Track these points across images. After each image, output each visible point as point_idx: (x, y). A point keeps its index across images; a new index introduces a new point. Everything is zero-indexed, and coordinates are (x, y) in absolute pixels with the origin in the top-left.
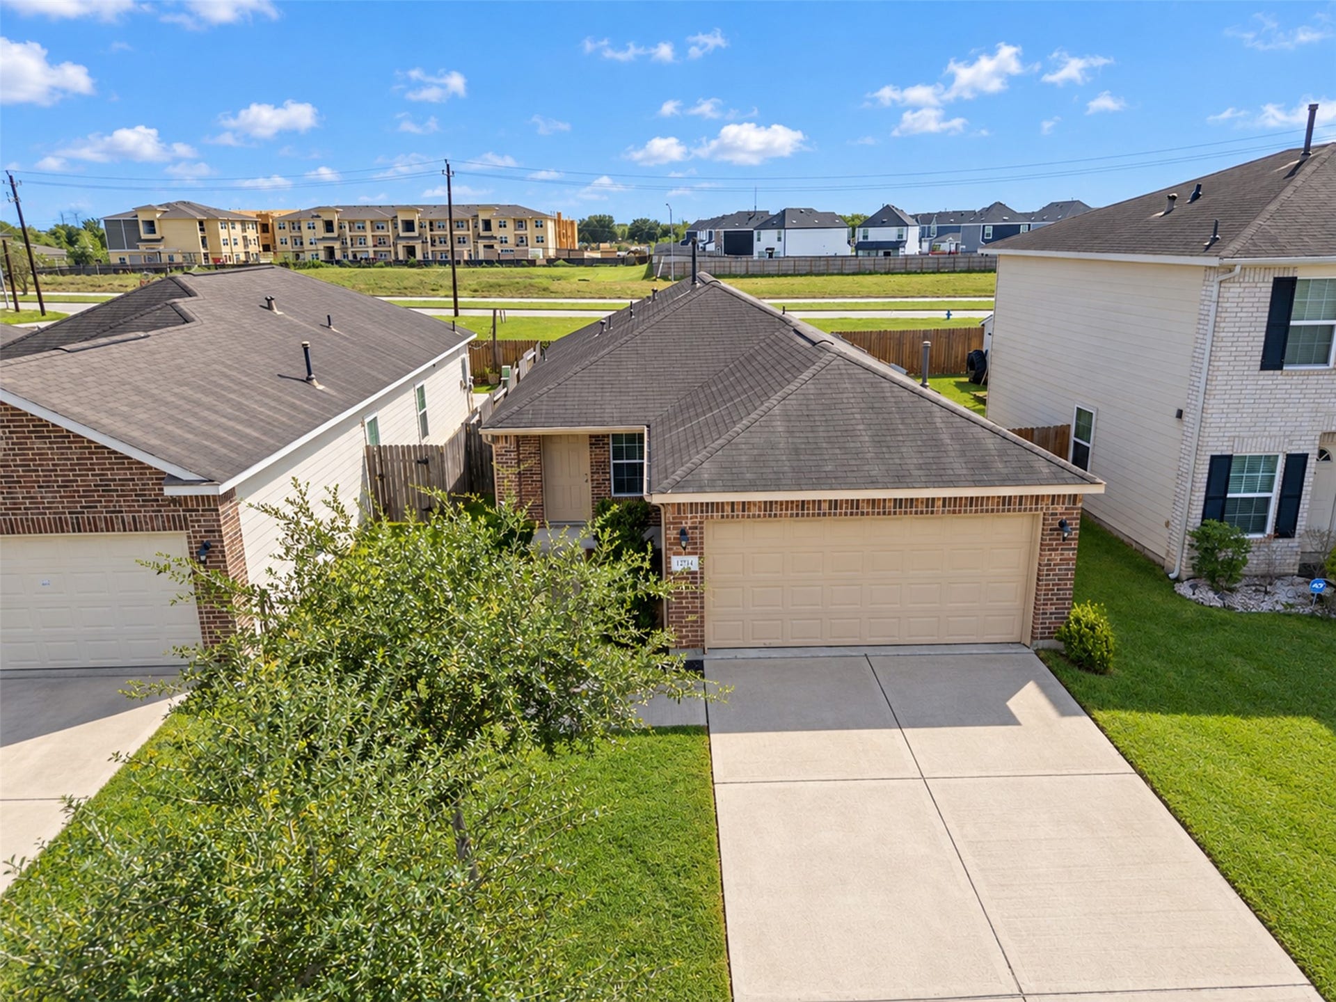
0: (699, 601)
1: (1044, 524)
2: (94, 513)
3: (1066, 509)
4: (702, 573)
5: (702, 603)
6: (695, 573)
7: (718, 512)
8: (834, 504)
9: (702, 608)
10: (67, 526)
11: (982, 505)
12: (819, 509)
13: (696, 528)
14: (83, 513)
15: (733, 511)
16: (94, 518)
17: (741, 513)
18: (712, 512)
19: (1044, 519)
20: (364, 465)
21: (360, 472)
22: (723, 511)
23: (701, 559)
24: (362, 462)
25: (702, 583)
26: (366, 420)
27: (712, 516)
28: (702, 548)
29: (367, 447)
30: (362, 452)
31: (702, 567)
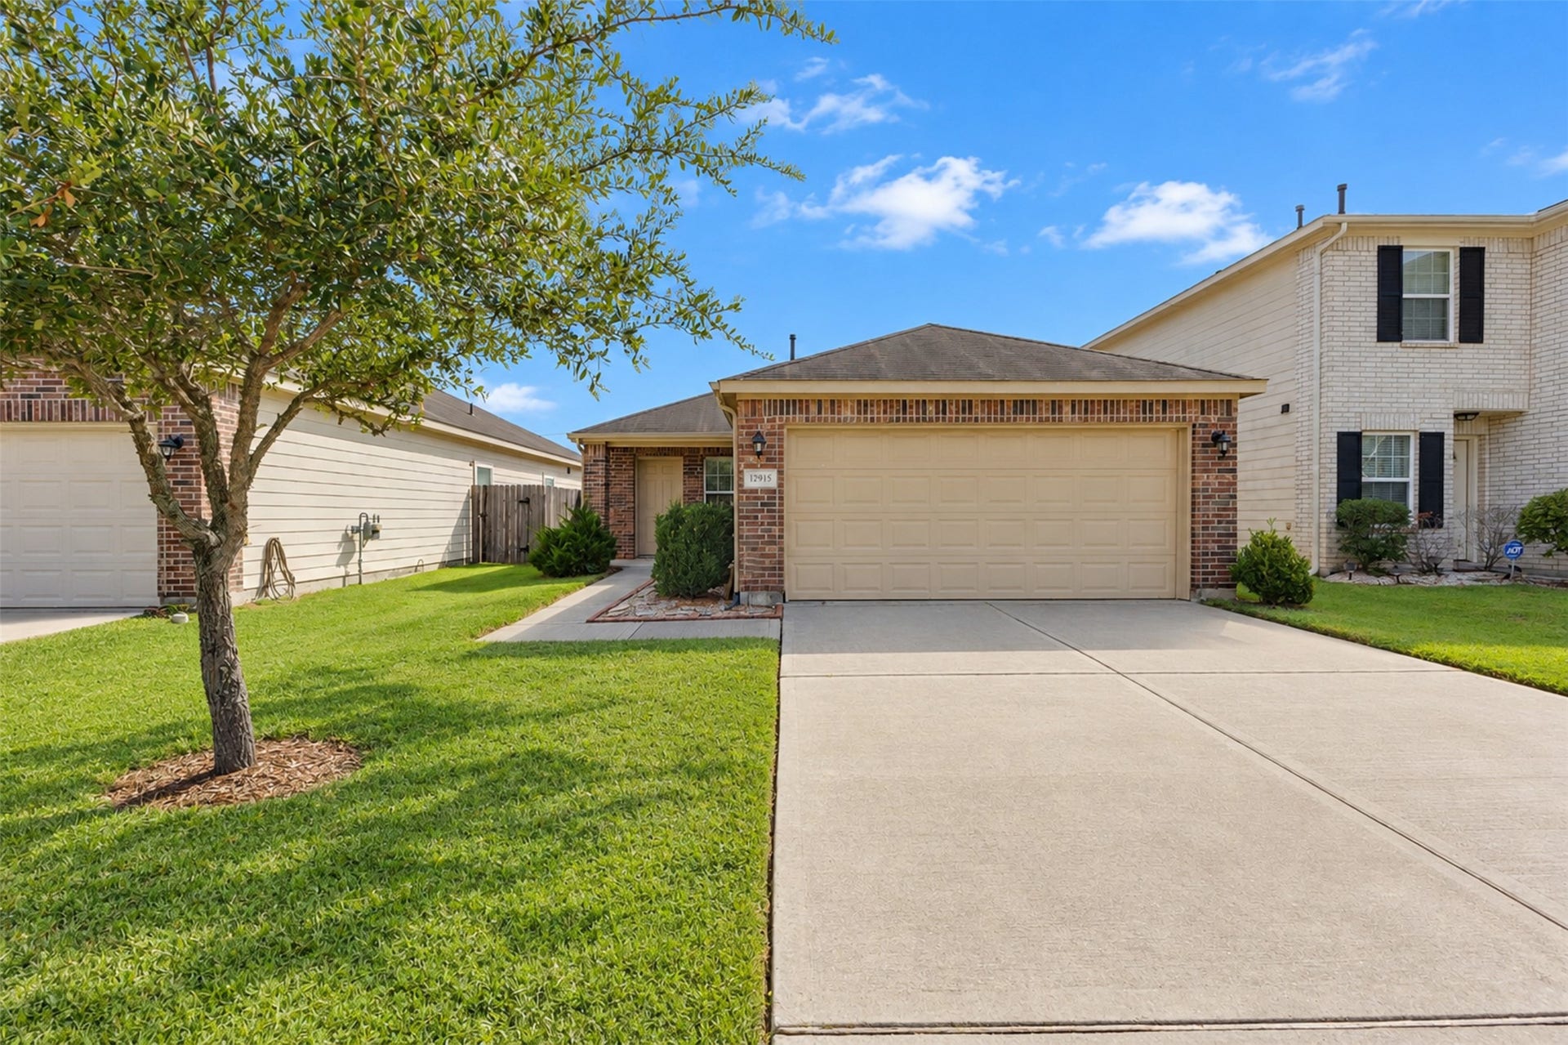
0: (777, 528)
1: (1194, 439)
2: (52, 396)
3: (1219, 419)
4: (781, 492)
5: (782, 530)
6: (774, 491)
7: (801, 412)
8: (942, 404)
9: (781, 537)
10: (16, 413)
11: (1118, 412)
12: (924, 413)
13: (774, 434)
14: (39, 396)
15: (820, 412)
16: (50, 402)
17: (830, 416)
18: (794, 413)
19: (1194, 433)
20: (467, 502)
21: (460, 506)
22: (807, 412)
23: (780, 473)
24: (463, 498)
25: (781, 505)
26: (478, 464)
27: (794, 419)
28: (781, 460)
29: (473, 487)
30: (466, 489)
31: (781, 485)
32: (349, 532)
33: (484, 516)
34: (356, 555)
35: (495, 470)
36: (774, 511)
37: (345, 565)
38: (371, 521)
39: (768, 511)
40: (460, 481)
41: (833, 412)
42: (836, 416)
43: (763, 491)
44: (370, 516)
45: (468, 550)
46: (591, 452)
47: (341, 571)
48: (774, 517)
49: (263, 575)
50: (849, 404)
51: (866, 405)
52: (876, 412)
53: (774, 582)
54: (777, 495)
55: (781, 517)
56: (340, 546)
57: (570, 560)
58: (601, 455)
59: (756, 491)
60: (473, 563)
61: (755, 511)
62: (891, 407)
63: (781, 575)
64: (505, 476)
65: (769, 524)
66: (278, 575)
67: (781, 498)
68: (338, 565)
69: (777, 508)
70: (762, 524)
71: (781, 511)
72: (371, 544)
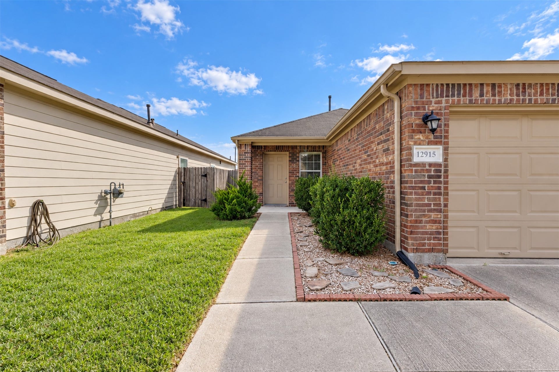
0: (442, 198)
4: (446, 166)
5: (446, 200)
6: (440, 165)
7: (465, 95)
9: (446, 206)
15: (482, 95)
17: (491, 99)
18: (459, 96)
20: (175, 176)
21: (172, 178)
22: (471, 95)
23: (446, 149)
24: (173, 174)
25: (447, 177)
26: (181, 157)
27: (459, 101)
28: (446, 137)
29: (179, 168)
30: (175, 169)
31: (446, 160)
32: (103, 194)
33: (184, 183)
34: (108, 207)
35: (189, 161)
36: (440, 182)
37: (101, 214)
38: (117, 187)
39: (435, 182)
40: (172, 165)
41: (494, 95)
42: (497, 98)
43: (430, 165)
44: (117, 184)
45: (176, 201)
46: (243, 149)
47: (98, 218)
48: (439, 188)
49: (29, 228)
50: (509, 87)
51: (524, 88)
52: (532, 94)
53: (440, 244)
54: (443, 169)
55: (446, 188)
56: (96, 203)
57: (236, 210)
58: (249, 149)
59: (423, 164)
60: (178, 207)
61: (422, 182)
62: (548, 89)
63: (446, 239)
64: (193, 163)
65: (435, 194)
66: (44, 226)
67: (446, 171)
68: (95, 215)
69: (442, 179)
70: (429, 193)
71: (446, 183)
72: (118, 200)
